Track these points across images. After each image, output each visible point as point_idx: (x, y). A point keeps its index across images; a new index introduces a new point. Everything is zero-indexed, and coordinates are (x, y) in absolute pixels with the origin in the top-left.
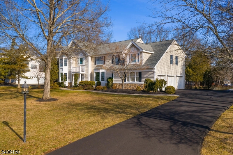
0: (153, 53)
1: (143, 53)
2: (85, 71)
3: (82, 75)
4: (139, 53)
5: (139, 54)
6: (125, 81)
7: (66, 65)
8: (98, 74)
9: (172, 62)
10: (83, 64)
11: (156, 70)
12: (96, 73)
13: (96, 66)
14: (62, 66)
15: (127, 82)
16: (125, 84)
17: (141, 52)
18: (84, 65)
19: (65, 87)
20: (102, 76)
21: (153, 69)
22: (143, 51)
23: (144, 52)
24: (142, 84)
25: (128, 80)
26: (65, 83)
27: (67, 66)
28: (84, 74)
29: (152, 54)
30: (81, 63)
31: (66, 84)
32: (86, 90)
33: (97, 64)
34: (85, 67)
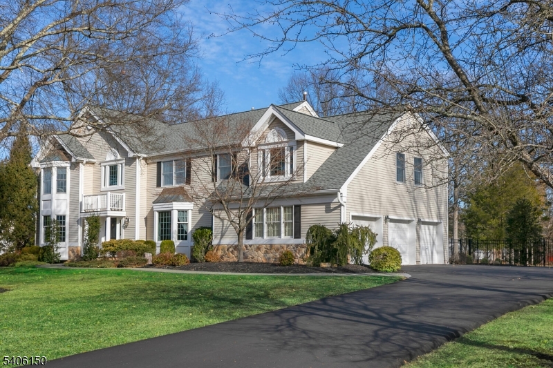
0: (341, 145)
1: (306, 144)
2: (124, 208)
3: (114, 220)
4: (293, 143)
5: (295, 147)
6: (249, 236)
7: (62, 188)
8: (165, 217)
9: (400, 176)
10: (119, 186)
11: (345, 199)
12: (161, 213)
13: (160, 190)
14: (48, 191)
15: (256, 240)
16: (250, 246)
17: (301, 143)
18: (123, 187)
19: (56, 263)
20: (179, 225)
21: (335, 195)
22: (307, 137)
23: (309, 142)
24: (302, 246)
25: (261, 234)
26: (58, 248)
27: (65, 191)
28: (121, 218)
29: (337, 148)
30: (113, 180)
31: (59, 251)
32: (122, 266)
33: (165, 184)
34: (124, 194)
